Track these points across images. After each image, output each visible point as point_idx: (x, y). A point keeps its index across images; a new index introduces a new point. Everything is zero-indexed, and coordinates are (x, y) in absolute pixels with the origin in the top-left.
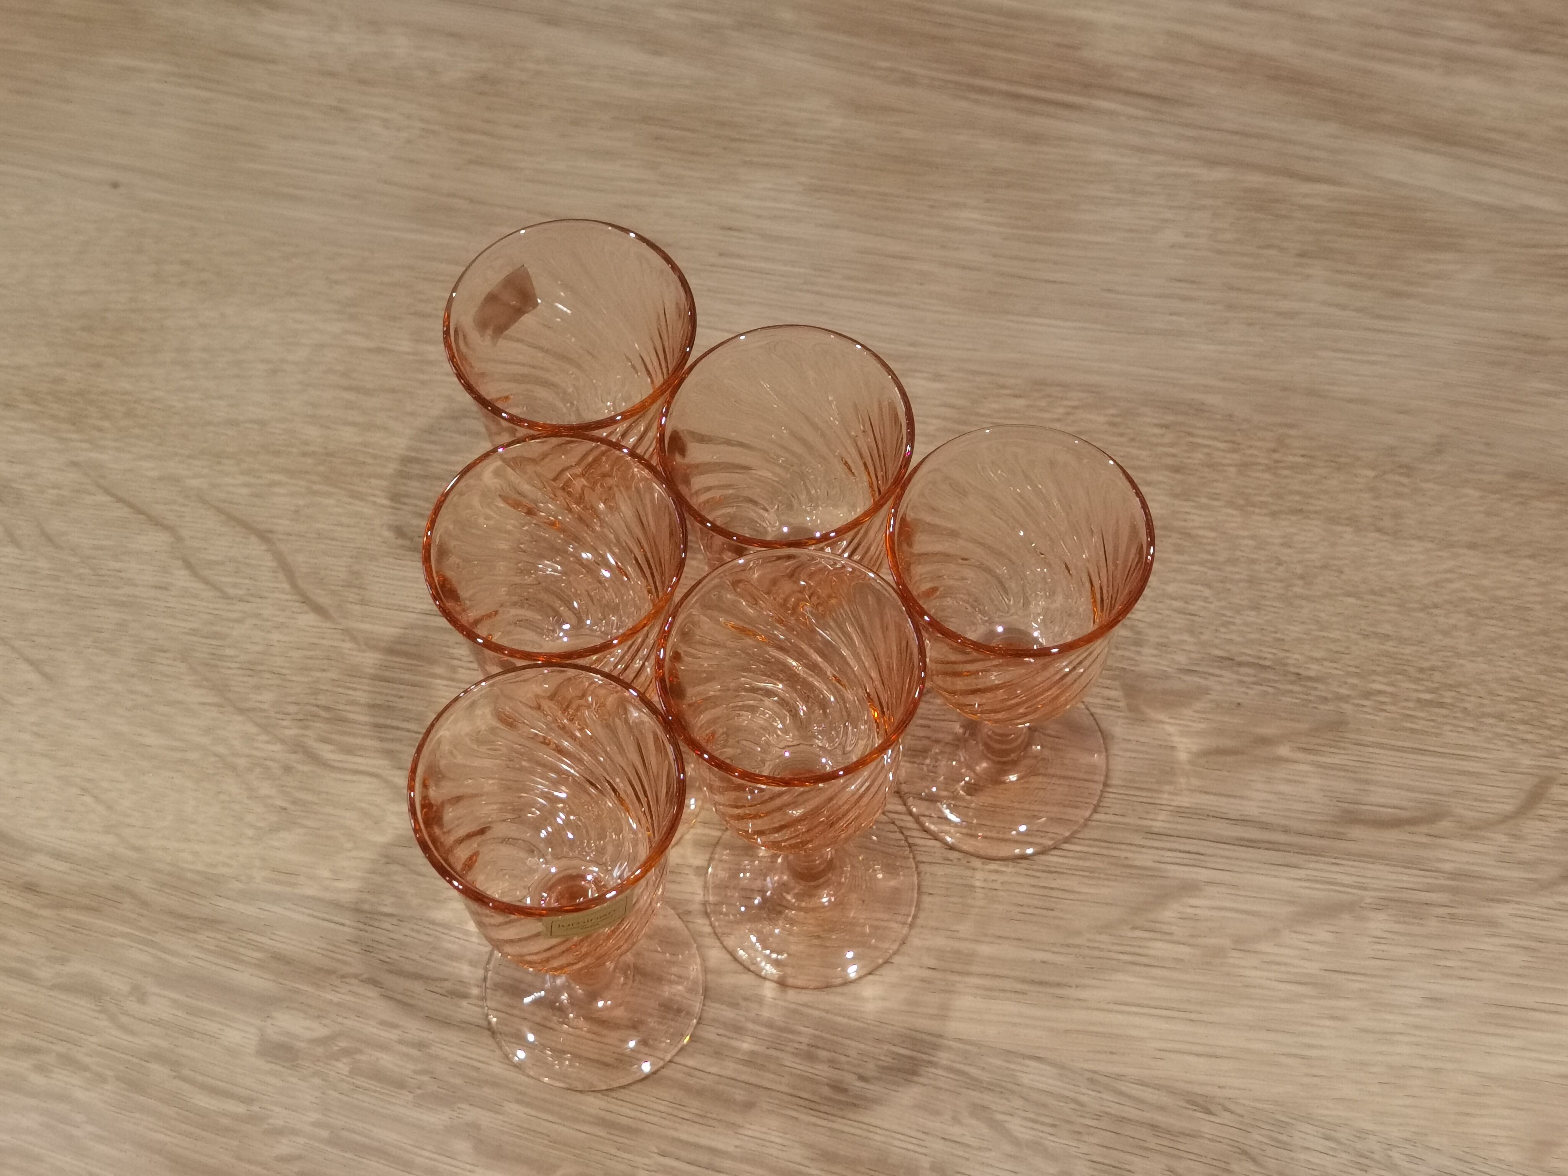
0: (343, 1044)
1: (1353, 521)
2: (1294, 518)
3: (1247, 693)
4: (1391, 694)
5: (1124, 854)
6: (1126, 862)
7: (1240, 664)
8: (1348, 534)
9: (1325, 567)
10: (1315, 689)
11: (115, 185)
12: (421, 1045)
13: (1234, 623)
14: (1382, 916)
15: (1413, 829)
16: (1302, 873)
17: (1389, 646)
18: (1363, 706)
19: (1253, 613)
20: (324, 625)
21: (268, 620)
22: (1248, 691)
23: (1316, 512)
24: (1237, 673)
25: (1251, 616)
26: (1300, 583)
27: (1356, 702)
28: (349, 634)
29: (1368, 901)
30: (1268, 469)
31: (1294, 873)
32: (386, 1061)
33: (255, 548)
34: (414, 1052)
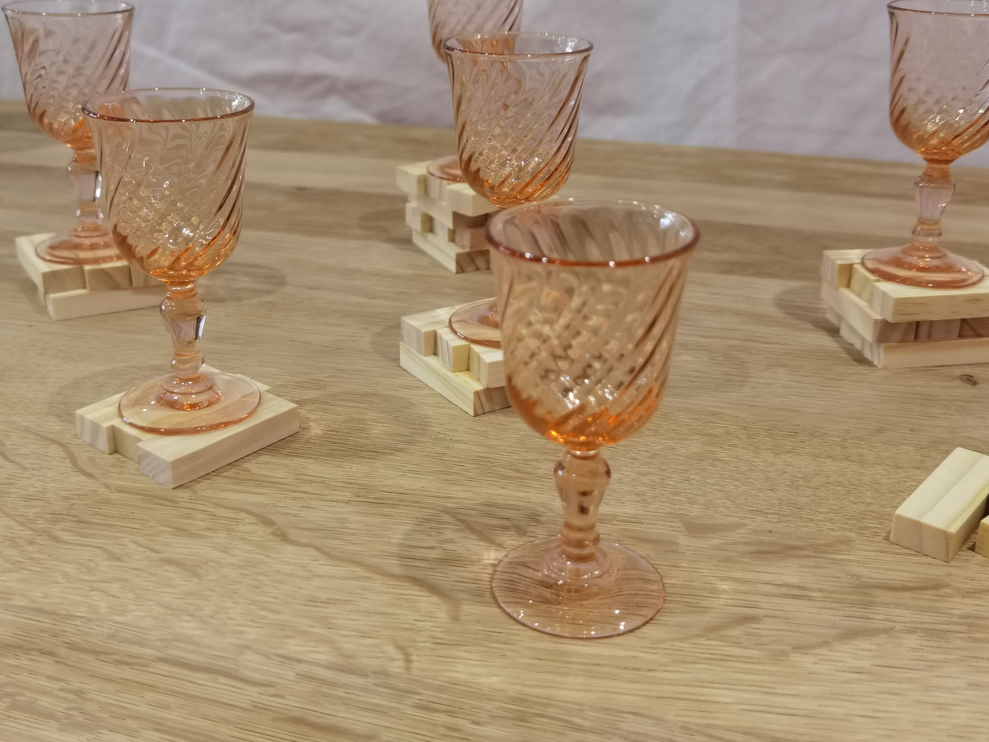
0: (9, 690)
1: (831, 457)
2: (789, 455)
3: (776, 526)
4: (883, 528)
5: (694, 601)
6: (696, 605)
7: (766, 513)
8: (829, 462)
9: (818, 474)
10: (825, 525)
11: (31, 326)
12: (78, 693)
13: (758, 496)
14: (914, 637)
15: (923, 592)
16: (841, 613)
17: (873, 508)
18: (864, 534)
19: (771, 492)
20: (89, 481)
21: (49, 478)
22: (776, 525)
23: (805, 453)
24: (766, 517)
25: (771, 494)
26: (801, 480)
27: (856, 531)
28: (107, 486)
29: (898, 628)
30: (767, 436)
31: (832, 612)
32: (44, 702)
33: (54, 450)
34: (71, 696)
